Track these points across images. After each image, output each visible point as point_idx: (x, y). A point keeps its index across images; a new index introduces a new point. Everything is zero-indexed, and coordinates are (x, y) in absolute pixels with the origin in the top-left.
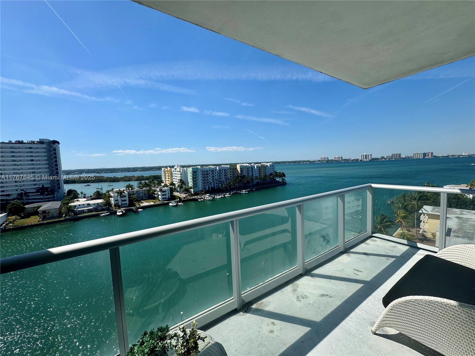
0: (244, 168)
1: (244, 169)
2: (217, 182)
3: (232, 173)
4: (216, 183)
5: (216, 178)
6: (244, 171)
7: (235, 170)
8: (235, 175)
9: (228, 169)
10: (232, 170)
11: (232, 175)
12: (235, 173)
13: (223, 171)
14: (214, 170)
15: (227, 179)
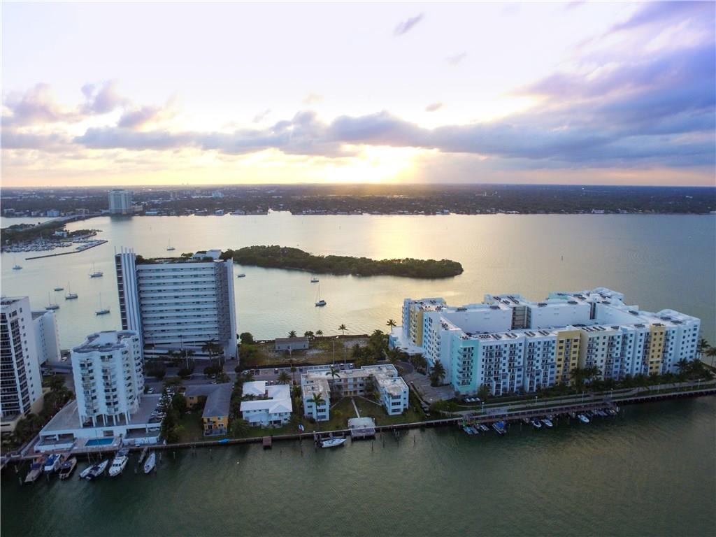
8: (573, 356)
12: (574, 350)
13: (540, 346)
14: (517, 345)
15: (549, 367)
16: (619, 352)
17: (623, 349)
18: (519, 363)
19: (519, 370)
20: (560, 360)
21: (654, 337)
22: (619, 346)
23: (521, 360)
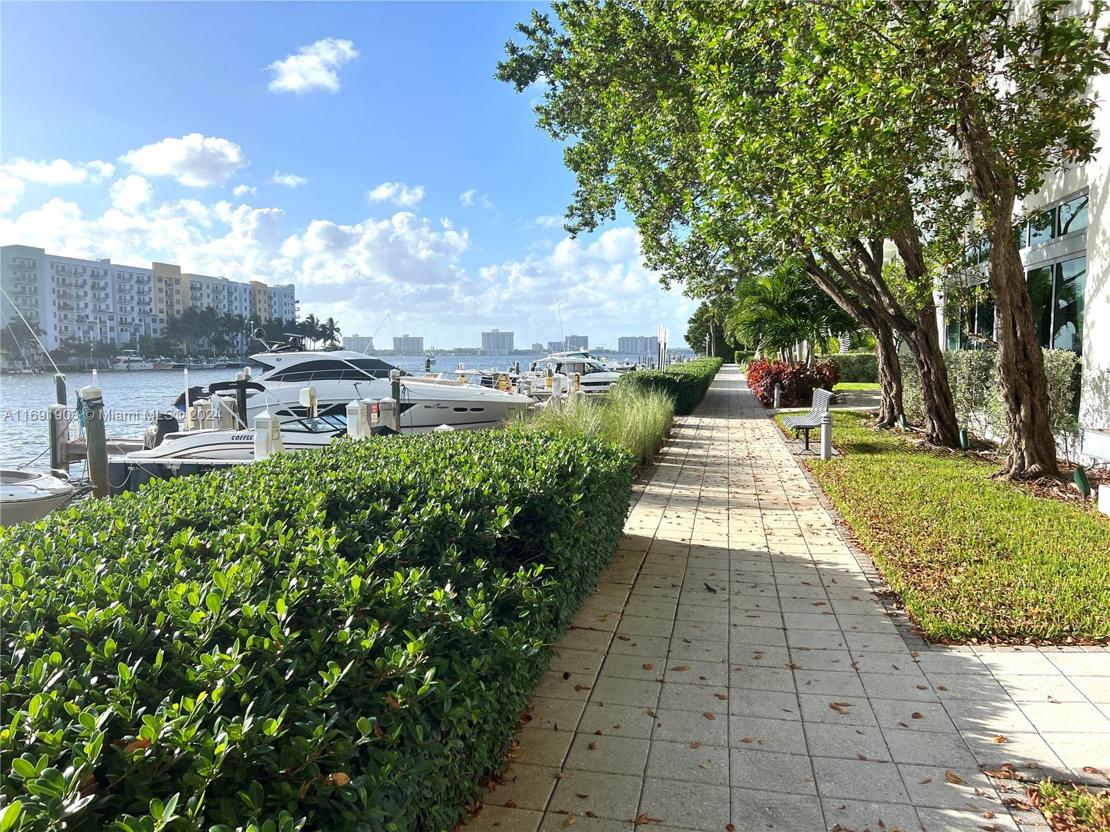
0: (204, 287)
1: (205, 291)
2: (114, 324)
3: (163, 295)
4: (112, 329)
5: (108, 306)
6: (205, 296)
7: (175, 287)
8: (177, 307)
9: (149, 278)
10: (163, 285)
11: (164, 306)
12: (176, 297)
13: (133, 282)
14: (102, 273)
15: (149, 320)
19: (111, 319)
20: (161, 311)
22: (225, 300)
23: (110, 301)
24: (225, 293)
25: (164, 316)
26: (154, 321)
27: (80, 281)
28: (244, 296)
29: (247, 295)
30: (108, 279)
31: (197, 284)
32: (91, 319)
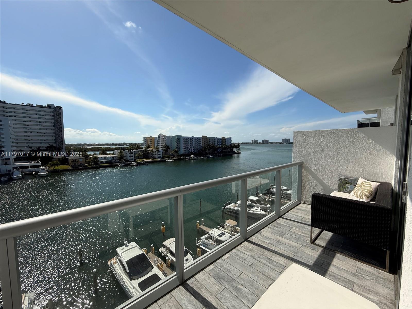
0: (212, 139)
3: (204, 142)
4: (193, 149)
6: (212, 141)
7: (206, 140)
8: (206, 144)
9: (201, 139)
10: (203, 140)
12: (206, 142)
13: (198, 140)
14: (192, 139)
15: (200, 147)
16: (216, 144)
17: (217, 143)
18: (193, 145)
19: (193, 147)
20: (203, 145)
21: (223, 140)
22: (216, 142)
23: (193, 144)
24: (216, 140)
25: (203, 146)
26: (201, 147)
27: (188, 141)
28: (220, 140)
29: (221, 140)
30: (193, 140)
31: (210, 139)
32: (190, 147)
